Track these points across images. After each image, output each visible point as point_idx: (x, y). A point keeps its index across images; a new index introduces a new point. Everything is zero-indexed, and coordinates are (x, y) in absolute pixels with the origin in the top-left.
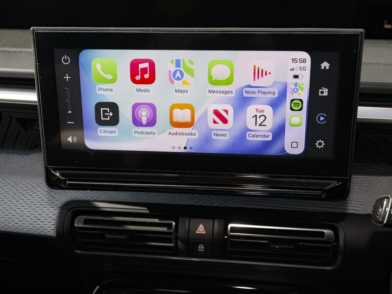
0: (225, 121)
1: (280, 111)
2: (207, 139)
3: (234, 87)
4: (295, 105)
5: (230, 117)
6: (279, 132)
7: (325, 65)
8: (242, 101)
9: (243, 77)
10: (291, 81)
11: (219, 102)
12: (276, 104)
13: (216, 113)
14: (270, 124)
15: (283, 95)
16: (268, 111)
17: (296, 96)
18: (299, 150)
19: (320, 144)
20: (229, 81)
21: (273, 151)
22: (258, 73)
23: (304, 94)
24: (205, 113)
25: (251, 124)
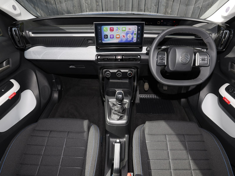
0: (124, 37)
1: (133, 35)
2: (122, 40)
3: (126, 32)
4: (135, 34)
5: (125, 36)
6: (133, 38)
7: (139, 28)
8: (127, 34)
9: (127, 30)
10: (134, 30)
11: (124, 34)
12: (132, 34)
13: (123, 36)
14: (131, 37)
15: (133, 32)
16: (131, 35)
17: (135, 33)
18: (135, 41)
19: (138, 40)
20: (125, 31)
21: (132, 42)
22: (130, 29)
23: (136, 32)
24: (121, 36)
25: (128, 38)
